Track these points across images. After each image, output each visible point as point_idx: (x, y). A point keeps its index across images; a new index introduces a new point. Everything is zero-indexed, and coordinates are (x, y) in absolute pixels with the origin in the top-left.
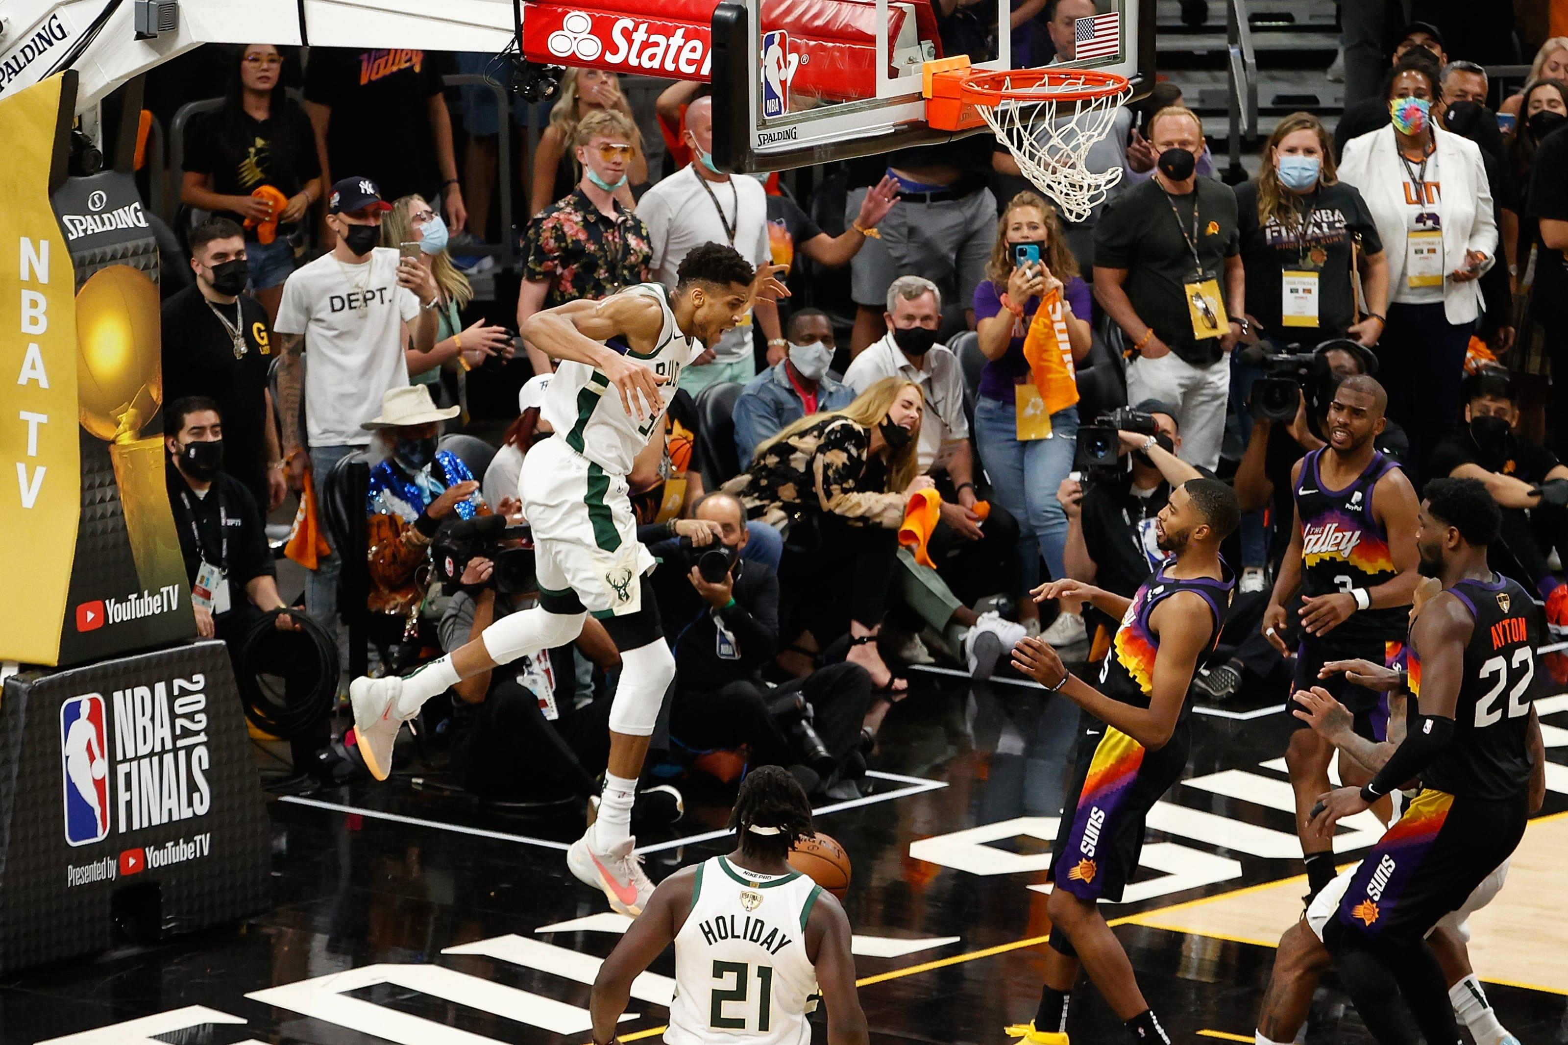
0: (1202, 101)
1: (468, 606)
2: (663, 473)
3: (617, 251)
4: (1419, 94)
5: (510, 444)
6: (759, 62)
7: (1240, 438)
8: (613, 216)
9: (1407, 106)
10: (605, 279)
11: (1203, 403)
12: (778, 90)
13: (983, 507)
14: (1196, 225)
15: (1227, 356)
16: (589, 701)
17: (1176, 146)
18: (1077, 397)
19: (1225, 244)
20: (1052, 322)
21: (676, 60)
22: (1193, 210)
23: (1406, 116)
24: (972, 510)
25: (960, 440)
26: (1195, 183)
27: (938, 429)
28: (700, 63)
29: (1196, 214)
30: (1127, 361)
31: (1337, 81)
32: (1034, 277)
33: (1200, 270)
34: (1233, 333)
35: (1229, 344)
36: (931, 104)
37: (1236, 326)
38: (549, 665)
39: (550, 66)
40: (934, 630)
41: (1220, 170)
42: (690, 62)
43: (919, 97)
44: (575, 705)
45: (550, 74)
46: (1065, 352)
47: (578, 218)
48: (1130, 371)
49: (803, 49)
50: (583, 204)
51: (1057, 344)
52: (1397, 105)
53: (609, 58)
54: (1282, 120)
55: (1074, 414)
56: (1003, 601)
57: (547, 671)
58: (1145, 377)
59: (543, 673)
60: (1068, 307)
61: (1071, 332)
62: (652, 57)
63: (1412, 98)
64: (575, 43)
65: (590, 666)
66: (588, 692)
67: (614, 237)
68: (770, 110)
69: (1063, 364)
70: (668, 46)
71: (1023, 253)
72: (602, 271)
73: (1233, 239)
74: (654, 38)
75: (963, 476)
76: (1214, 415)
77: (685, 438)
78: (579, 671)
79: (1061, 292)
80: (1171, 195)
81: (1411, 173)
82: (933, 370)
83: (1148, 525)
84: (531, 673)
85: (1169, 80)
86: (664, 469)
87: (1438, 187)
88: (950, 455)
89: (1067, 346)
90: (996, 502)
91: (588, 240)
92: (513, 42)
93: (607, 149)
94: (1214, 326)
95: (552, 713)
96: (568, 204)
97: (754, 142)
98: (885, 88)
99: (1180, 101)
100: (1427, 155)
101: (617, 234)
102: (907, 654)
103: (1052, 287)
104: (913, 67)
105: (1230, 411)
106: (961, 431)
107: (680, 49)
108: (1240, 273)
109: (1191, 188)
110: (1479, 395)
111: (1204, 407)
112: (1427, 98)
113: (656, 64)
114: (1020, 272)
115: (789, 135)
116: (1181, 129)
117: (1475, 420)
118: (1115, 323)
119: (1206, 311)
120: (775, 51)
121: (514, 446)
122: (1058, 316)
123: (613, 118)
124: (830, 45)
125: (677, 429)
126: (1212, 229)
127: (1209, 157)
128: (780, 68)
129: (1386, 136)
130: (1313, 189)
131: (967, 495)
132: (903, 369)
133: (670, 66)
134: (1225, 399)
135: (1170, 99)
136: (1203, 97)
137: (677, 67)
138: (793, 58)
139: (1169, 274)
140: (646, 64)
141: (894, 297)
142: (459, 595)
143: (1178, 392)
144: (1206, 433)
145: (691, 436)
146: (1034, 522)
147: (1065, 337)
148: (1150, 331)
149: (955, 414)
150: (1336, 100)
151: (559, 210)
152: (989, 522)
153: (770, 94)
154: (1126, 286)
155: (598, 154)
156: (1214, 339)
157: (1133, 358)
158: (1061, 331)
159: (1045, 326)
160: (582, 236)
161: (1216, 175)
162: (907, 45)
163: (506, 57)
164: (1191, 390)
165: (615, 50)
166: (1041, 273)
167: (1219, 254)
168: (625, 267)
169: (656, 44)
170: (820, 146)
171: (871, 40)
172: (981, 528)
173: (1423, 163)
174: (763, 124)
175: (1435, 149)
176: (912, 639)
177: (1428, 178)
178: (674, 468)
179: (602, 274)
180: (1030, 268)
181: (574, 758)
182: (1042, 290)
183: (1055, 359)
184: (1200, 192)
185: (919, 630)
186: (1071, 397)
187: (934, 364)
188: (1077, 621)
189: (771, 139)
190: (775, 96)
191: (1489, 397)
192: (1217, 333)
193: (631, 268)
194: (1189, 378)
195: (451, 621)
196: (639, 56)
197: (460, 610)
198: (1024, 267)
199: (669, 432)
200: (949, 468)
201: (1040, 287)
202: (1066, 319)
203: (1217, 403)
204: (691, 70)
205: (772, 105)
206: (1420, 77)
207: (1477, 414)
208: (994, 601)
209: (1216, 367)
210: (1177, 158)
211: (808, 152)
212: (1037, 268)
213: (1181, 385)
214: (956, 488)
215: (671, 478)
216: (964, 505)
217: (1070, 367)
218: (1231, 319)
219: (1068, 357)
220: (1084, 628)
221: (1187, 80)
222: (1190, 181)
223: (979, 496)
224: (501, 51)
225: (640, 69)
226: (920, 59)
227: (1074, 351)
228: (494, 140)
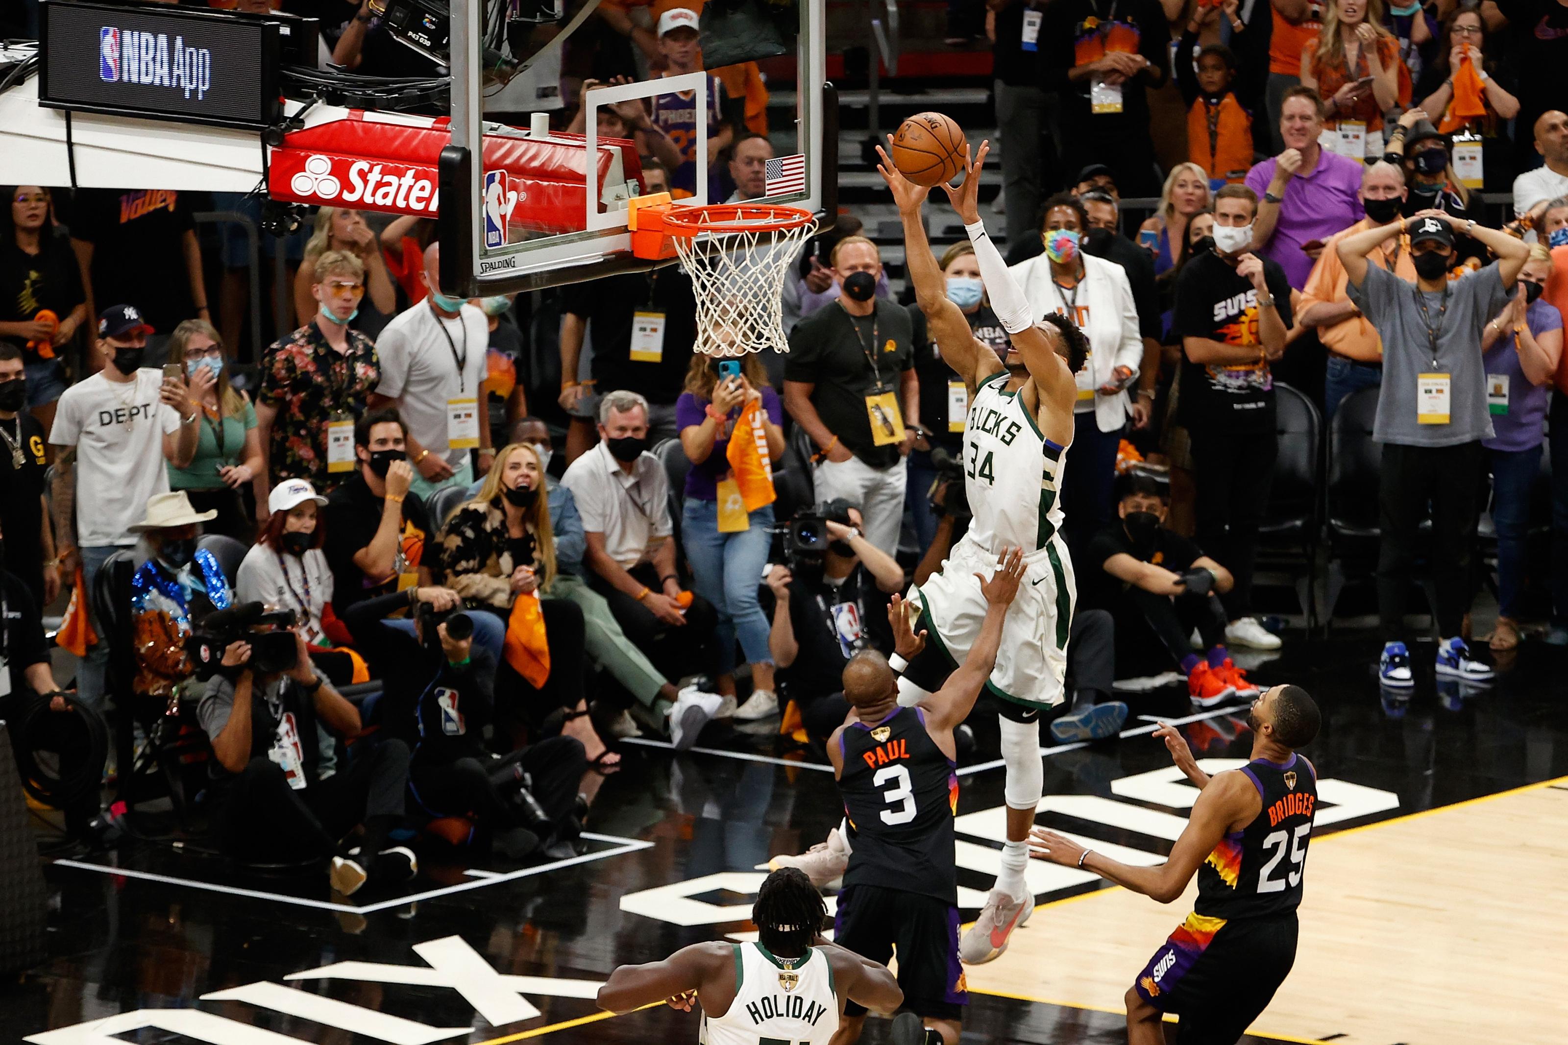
0: (880, 231)
1: (226, 687)
2: (397, 567)
3: (343, 381)
4: (1069, 226)
5: (261, 543)
6: (481, 198)
7: (914, 532)
8: (341, 347)
9: (1059, 238)
10: (330, 407)
11: (882, 502)
12: (498, 223)
13: (686, 597)
14: (876, 343)
15: (904, 460)
16: (332, 772)
17: (860, 270)
18: (773, 497)
19: (903, 361)
20: (753, 429)
21: (407, 198)
22: (872, 330)
23: (1058, 246)
24: (676, 599)
25: (664, 538)
26: (875, 305)
27: (645, 526)
28: (428, 200)
29: (876, 333)
30: (815, 464)
31: (1000, 213)
32: (736, 389)
33: (879, 384)
34: (909, 439)
35: (905, 449)
36: (636, 235)
37: (910, 433)
38: (297, 739)
39: (295, 204)
40: (642, 705)
41: (897, 293)
42: (419, 200)
43: (624, 229)
44: (319, 775)
45: (294, 211)
46: (763, 456)
47: (309, 350)
48: (817, 474)
49: (522, 187)
50: (316, 337)
51: (756, 448)
52: (1050, 237)
53: (347, 196)
54: (951, 247)
55: (770, 512)
56: (703, 680)
57: (295, 744)
58: (831, 480)
59: (291, 747)
60: (766, 415)
61: (768, 437)
62: (385, 196)
63: (1063, 230)
64: (316, 183)
65: (332, 741)
66: (330, 764)
67: (342, 369)
68: (490, 242)
69: (761, 467)
70: (400, 185)
71: (726, 368)
72: (327, 400)
73: (908, 354)
74: (387, 179)
75: (668, 569)
76: (892, 512)
77: (417, 536)
78: (322, 745)
79: (760, 403)
80: (855, 317)
81: (1064, 298)
82: (641, 475)
83: (841, 610)
84: (281, 747)
85: (849, 213)
86: (398, 564)
87: (1087, 309)
88: (656, 551)
89: (765, 451)
90: (697, 591)
91: (316, 372)
92: (261, 183)
93: (339, 287)
94: (892, 434)
95: (299, 783)
96: (303, 336)
97: (477, 270)
98: (595, 221)
99: (861, 231)
100: (1078, 281)
101: (344, 365)
102: (617, 728)
103: (752, 397)
104: (620, 203)
105: (907, 507)
106: (666, 529)
107: (411, 188)
108: (914, 384)
109: (870, 310)
110: (1133, 493)
111: (882, 506)
112: (1076, 230)
113: (389, 202)
114: (723, 386)
115: (508, 264)
116: (862, 255)
117: (1129, 516)
118: (803, 431)
119: (885, 420)
120: (496, 188)
121: (265, 545)
122: (757, 424)
123: (345, 258)
124: (545, 183)
125: (410, 529)
126: (890, 347)
127: (886, 281)
128: (500, 203)
129: (1040, 264)
130: (976, 309)
131: (671, 585)
132: (615, 474)
133: (401, 204)
134: (902, 499)
135: (853, 229)
136: (881, 228)
137: (408, 204)
138: (512, 196)
139: (853, 387)
140: (380, 201)
141: (607, 410)
142: (216, 679)
143: (860, 492)
144: (886, 528)
145: (422, 535)
146: (730, 611)
147: (763, 442)
148: (835, 438)
149: (659, 514)
150: (1000, 230)
151: (293, 341)
152: (692, 610)
153: (492, 227)
154: (814, 398)
155: (330, 290)
156: (892, 445)
157: (820, 462)
158: (760, 438)
159: (747, 433)
160: (311, 368)
161: (893, 297)
162: (614, 184)
163: (255, 196)
164: (871, 491)
165: (352, 190)
166: (740, 386)
167: (896, 369)
168: (349, 395)
169: (389, 184)
170: (536, 274)
171: (582, 179)
172: (684, 616)
173: (1074, 289)
174: (485, 254)
175: (1084, 276)
176: (621, 714)
177: (1079, 303)
178: (407, 563)
179: (327, 402)
180: (733, 381)
181: (318, 824)
182: (743, 401)
183: (755, 462)
184: (879, 313)
185: (628, 707)
186: (769, 497)
187: (642, 469)
188: (769, 697)
189: (492, 267)
190: (497, 229)
191: (1141, 495)
192: (895, 440)
193: (357, 396)
194: (871, 480)
195: (210, 702)
196: (373, 194)
197: (218, 691)
198: (727, 381)
199: (403, 531)
200: (655, 562)
201: (741, 398)
202: (764, 426)
203: (894, 502)
204: (420, 206)
205: (493, 237)
206: (1070, 211)
207: (1130, 510)
208: (695, 680)
209: (894, 469)
210: (862, 280)
211: (525, 279)
212: (739, 381)
213: (864, 487)
214: (662, 578)
215: (405, 572)
216: (669, 595)
217: (768, 469)
218: (907, 427)
219: (766, 461)
220: (776, 703)
221: (867, 214)
222: (870, 302)
223: (683, 586)
224: (250, 190)
225: (374, 206)
226: (626, 196)
227: (771, 454)
228: (246, 270)
